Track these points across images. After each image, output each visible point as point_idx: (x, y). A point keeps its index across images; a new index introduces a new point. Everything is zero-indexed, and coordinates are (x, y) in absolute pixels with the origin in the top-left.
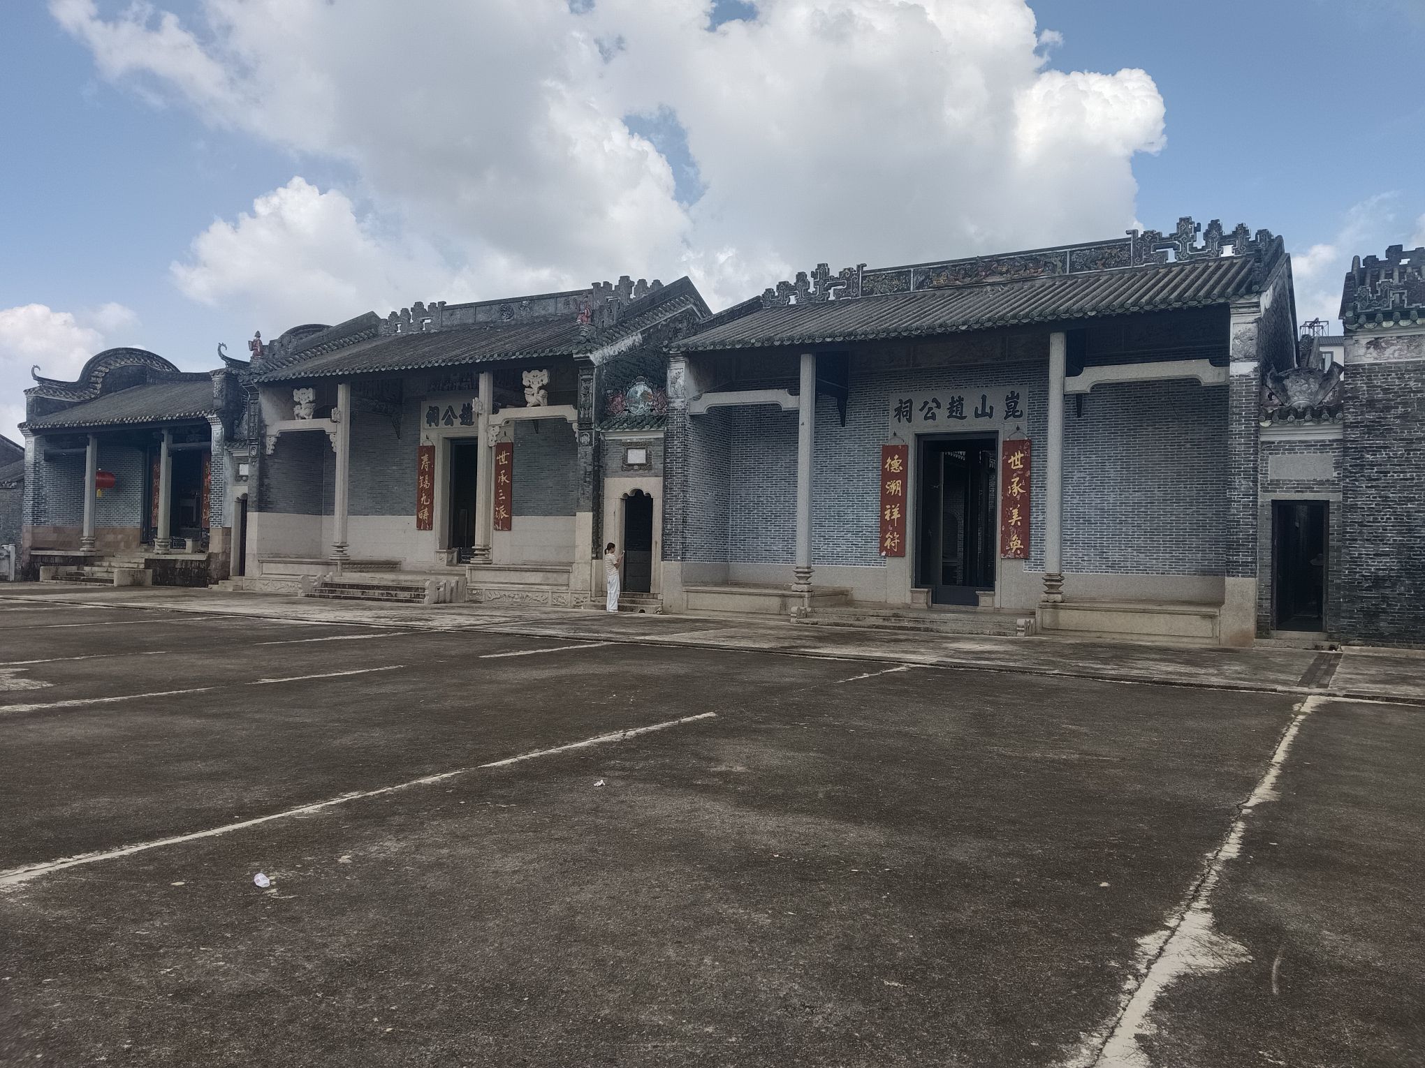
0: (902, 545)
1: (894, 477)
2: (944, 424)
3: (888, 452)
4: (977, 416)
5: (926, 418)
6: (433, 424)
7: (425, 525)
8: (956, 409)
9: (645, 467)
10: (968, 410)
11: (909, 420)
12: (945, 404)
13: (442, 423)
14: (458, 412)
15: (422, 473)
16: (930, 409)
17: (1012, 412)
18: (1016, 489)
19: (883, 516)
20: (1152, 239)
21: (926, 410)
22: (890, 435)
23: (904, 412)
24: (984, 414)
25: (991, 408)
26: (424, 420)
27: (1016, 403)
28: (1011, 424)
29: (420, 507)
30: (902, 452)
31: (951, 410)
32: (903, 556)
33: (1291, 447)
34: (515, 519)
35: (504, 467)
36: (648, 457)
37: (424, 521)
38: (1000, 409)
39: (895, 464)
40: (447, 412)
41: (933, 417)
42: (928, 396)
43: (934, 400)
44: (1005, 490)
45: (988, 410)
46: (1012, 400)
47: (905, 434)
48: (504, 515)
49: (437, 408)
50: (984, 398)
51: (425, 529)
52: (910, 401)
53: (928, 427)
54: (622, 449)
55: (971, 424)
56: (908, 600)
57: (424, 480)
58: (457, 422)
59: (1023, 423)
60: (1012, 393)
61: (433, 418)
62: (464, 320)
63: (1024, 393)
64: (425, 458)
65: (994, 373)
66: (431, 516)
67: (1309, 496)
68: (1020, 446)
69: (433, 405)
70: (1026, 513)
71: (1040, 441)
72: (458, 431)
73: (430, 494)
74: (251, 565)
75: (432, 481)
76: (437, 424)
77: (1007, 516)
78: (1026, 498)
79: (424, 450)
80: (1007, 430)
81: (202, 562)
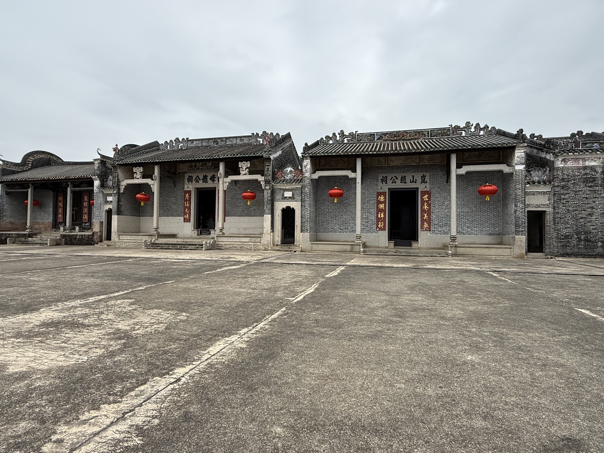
0: (385, 226)
1: (382, 203)
2: (399, 185)
3: (379, 194)
4: (411, 182)
5: (392, 183)
6: (190, 182)
7: (187, 220)
8: (403, 180)
9: (292, 198)
10: (408, 180)
11: (386, 183)
12: (399, 178)
13: (194, 182)
14: (201, 178)
15: (186, 201)
16: (394, 179)
17: (423, 181)
18: (426, 207)
19: (377, 216)
20: (457, 128)
21: (392, 180)
22: (379, 188)
23: (384, 180)
24: (413, 182)
25: (416, 180)
26: (186, 181)
27: (425, 178)
28: (423, 185)
29: (185, 214)
30: (384, 194)
31: (401, 180)
32: (385, 230)
33: (533, 194)
34: (227, 218)
36: (293, 194)
38: (419, 180)
39: (382, 198)
40: (196, 178)
41: (395, 182)
42: (393, 175)
43: (395, 177)
44: (422, 207)
45: (415, 180)
46: (423, 177)
47: (385, 188)
49: (192, 176)
50: (413, 176)
51: (187, 222)
52: (386, 177)
53: (394, 186)
54: (282, 191)
55: (409, 185)
56: (387, 245)
57: (187, 203)
58: (201, 182)
59: (428, 185)
60: (423, 175)
61: (190, 179)
62: (197, 145)
63: (427, 175)
64: (187, 195)
65: (416, 168)
66: (190, 217)
67: (539, 209)
68: (428, 193)
69: (190, 175)
70: (429, 215)
71: (433, 191)
72: (201, 185)
73: (189, 208)
74: (114, 236)
75: (190, 203)
76: (192, 182)
77: (423, 216)
78: (429, 210)
79: (186, 192)
80: (422, 187)
81: (90, 235)
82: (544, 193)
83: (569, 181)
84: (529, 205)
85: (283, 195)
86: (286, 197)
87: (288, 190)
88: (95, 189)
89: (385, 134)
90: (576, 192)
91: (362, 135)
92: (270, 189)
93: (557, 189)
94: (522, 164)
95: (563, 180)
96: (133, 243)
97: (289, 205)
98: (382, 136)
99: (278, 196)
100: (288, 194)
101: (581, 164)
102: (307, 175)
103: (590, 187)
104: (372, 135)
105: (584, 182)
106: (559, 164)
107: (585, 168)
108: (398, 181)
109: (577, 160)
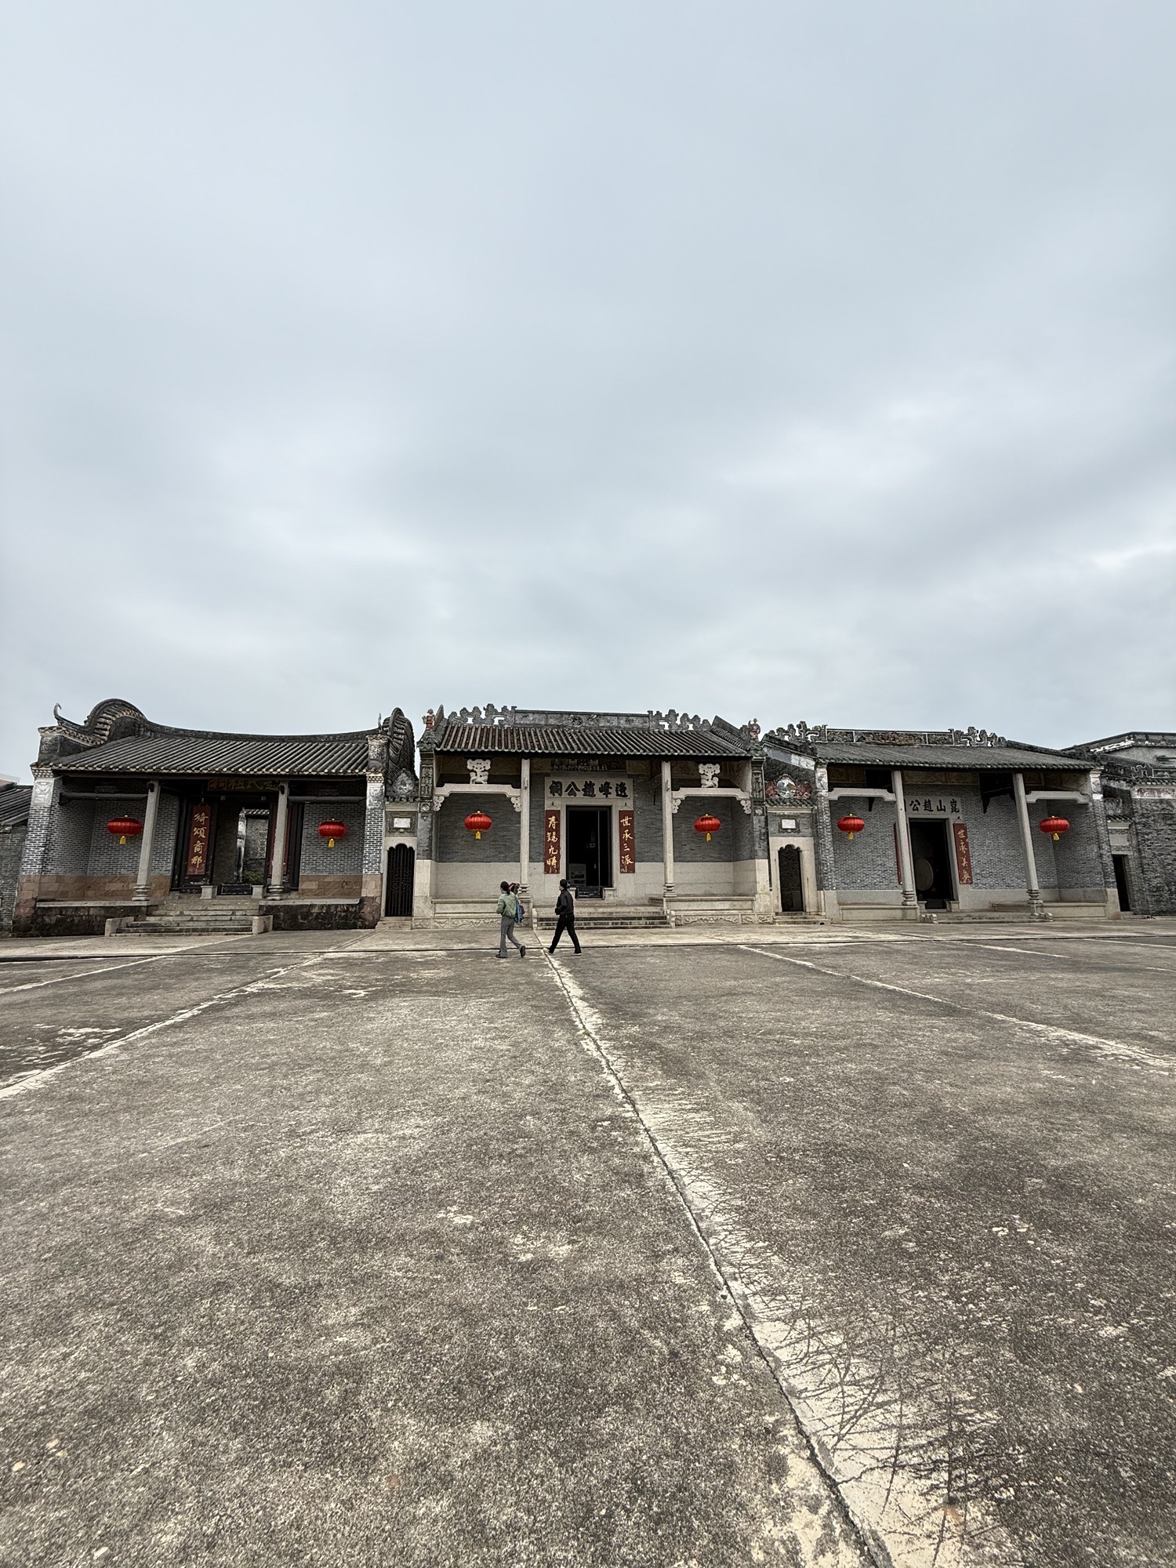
2: (923, 813)
4: (938, 810)
5: (914, 810)
6: (556, 794)
7: (548, 870)
8: (927, 805)
9: (796, 831)
10: (934, 807)
12: (922, 804)
13: (565, 794)
14: (581, 786)
15: (551, 830)
17: (954, 810)
18: (963, 848)
20: (959, 734)
21: (914, 806)
24: (941, 810)
25: (944, 807)
26: (547, 791)
28: (955, 815)
29: (548, 856)
31: (925, 806)
33: (1116, 832)
34: (637, 864)
35: (627, 827)
36: (797, 825)
37: (553, 867)
38: (949, 808)
40: (570, 786)
41: (917, 809)
42: (913, 798)
43: (917, 801)
44: (957, 848)
46: (954, 802)
48: (629, 861)
49: (561, 784)
50: (940, 801)
51: (553, 872)
53: (915, 815)
54: (778, 818)
55: (936, 815)
57: (552, 835)
58: (580, 794)
59: (961, 815)
61: (556, 789)
62: (537, 722)
63: (958, 800)
64: (553, 819)
65: (943, 789)
66: (558, 863)
67: (1120, 853)
68: (962, 826)
69: (556, 780)
70: (968, 860)
71: (969, 825)
72: (580, 800)
73: (557, 846)
74: (420, 905)
75: (558, 836)
76: (560, 795)
77: (960, 862)
78: (968, 851)
79: (550, 813)
80: (953, 819)
81: (352, 906)
82: (1122, 832)
83: (1148, 817)
84: (1112, 847)
85: (780, 825)
86: (786, 829)
87: (789, 817)
88: (370, 801)
89: (869, 733)
90: (1158, 831)
91: (833, 732)
92: (763, 815)
93: (1139, 827)
94: (1100, 793)
95: (1143, 815)
96: (474, 921)
97: (791, 843)
98: (864, 736)
99: (775, 828)
100: (789, 824)
101: (1156, 796)
102: (824, 792)
103: (1170, 825)
104: (849, 733)
105: (1163, 819)
106: (1136, 796)
107: (1162, 801)
109: (1152, 791)
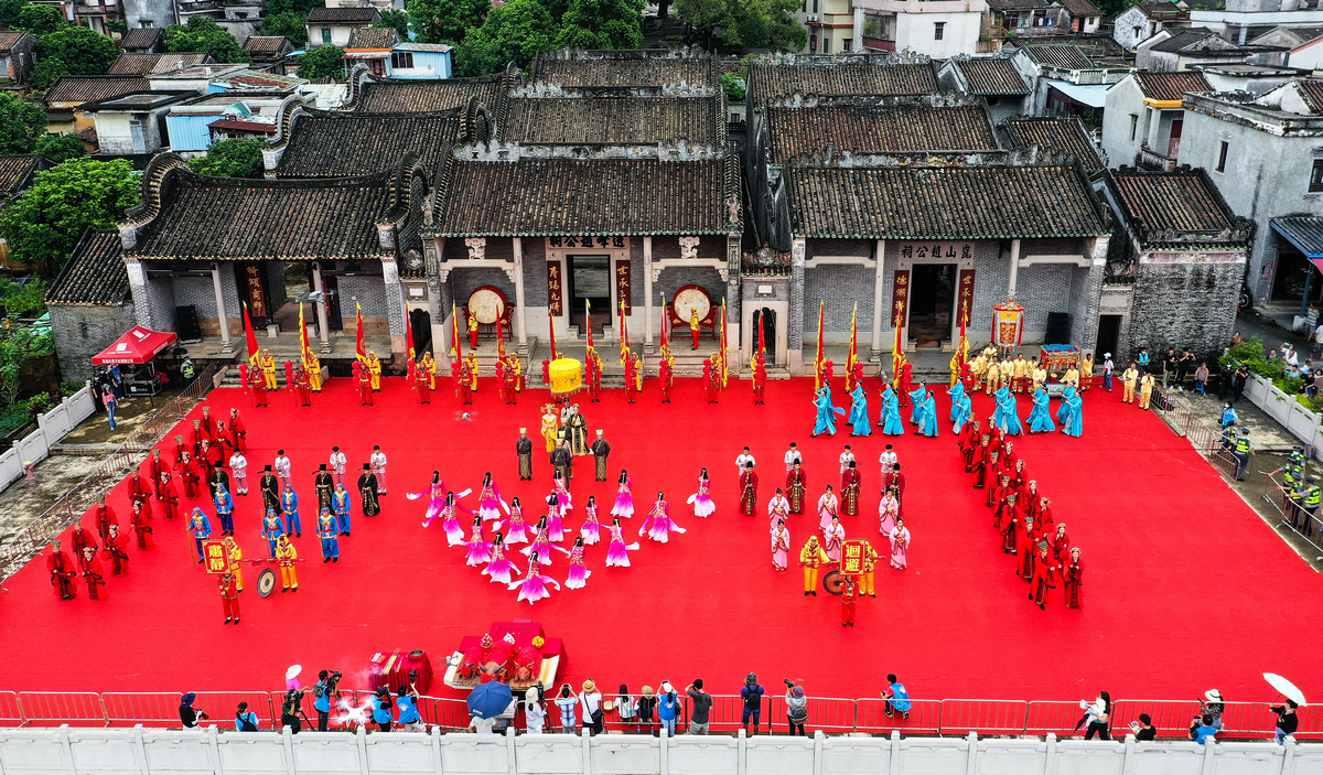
0: (904, 321)
1: (902, 287)
2: (929, 260)
3: (898, 274)
4: (947, 256)
6: (556, 246)
8: (936, 252)
9: (772, 295)
10: (943, 253)
11: (910, 257)
12: (931, 250)
13: (564, 245)
15: (551, 279)
17: (966, 255)
18: (966, 293)
19: (894, 307)
22: (899, 264)
23: (907, 253)
24: (951, 255)
26: (548, 243)
27: (968, 251)
28: (965, 261)
29: (551, 301)
30: (906, 273)
31: (933, 252)
32: (904, 326)
33: (1111, 293)
34: (633, 308)
35: (624, 276)
36: (773, 290)
37: (554, 310)
38: (959, 253)
39: (902, 280)
40: (569, 238)
41: (924, 256)
42: (922, 245)
43: (925, 247)
44: (960, 294)
45: (953, 253)
46: (966, 249)
47: (908, 265)
48: (626, 306)
50: (951, 247)
51: (555, 315)
52: (911, 247)
53: (922, 261)
54: (755, 285)
55: (944, 260)
57: (553, 284)
58: (579, 245)
60: (967, 244)
61: (556, 241)
63: (972, 245)
64: (553, 269)
66: (561, 308)
67: (1115, 313)
68: (972, 273)
70: (969, 304)
71: (978, 270)
72: (579, 251)
73: (559, 293)
75: (559, 284)
76: (560, 246)
77: (960, 306)
78: (970, 297)
79: (551, 264)
80: (962, 265)
82: (1123, 294)
83: (1153, 282)
84: (1104, 308)
85: (757, 290)
86: (762, 294)
87: (766, 283)
88: (388, 278)
90: (1160, 295)
92: (737, 284)
93: (1139, 292)
94: (1102, 258)
95: (1147, 280)
97: (766, 306)
99: (748, 292)
100: (765, 289)
101: (1170, 262)
102: (800, 262)
105: (1170, 283)
106: (1144, 260)
107: (1174, 266)
108: (929, 254)
109: (1166, 256)
